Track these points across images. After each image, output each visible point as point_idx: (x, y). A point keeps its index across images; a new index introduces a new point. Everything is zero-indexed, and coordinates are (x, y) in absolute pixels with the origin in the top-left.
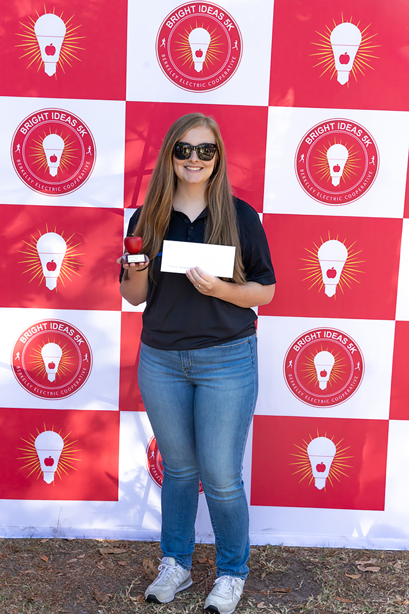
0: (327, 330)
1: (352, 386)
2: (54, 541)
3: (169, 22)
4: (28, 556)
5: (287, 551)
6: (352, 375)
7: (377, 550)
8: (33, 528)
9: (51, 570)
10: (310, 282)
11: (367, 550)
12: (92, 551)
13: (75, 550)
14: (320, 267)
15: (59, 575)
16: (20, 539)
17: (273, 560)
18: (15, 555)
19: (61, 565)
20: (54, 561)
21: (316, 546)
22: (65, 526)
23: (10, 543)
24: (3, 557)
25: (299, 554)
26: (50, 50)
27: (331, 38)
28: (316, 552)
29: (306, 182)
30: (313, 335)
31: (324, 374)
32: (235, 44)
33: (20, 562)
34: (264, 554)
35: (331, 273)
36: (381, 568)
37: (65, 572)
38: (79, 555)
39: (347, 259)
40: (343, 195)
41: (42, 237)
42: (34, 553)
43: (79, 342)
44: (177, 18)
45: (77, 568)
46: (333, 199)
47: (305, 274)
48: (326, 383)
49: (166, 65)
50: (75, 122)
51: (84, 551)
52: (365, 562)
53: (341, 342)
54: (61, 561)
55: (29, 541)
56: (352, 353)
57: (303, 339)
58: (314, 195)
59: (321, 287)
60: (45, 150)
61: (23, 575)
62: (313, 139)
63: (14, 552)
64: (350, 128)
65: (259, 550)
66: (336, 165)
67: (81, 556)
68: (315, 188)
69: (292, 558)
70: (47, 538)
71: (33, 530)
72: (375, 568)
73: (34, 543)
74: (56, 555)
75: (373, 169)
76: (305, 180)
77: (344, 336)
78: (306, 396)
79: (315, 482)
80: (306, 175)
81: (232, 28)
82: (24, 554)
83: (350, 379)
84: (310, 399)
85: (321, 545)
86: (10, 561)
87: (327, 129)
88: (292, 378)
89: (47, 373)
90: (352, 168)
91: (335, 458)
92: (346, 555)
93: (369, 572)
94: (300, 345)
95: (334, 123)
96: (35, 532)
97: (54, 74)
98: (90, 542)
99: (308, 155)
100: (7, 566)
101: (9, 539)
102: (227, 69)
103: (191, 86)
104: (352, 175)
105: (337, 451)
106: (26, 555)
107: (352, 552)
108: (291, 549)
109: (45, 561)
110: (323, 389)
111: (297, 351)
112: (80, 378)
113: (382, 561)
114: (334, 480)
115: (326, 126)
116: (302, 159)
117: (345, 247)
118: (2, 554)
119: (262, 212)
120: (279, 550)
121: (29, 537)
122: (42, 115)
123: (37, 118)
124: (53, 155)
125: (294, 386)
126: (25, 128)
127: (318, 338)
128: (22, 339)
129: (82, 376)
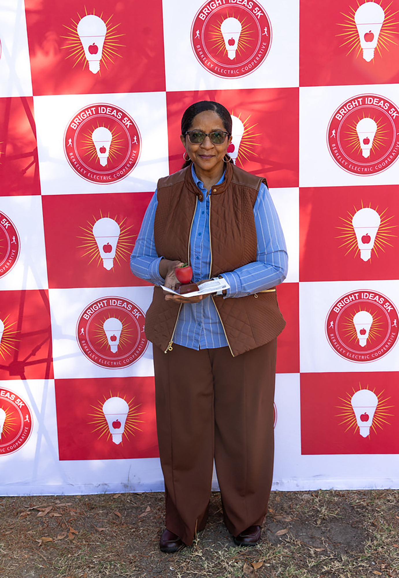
0: (364, 292)
1: (390, 342)
2: (125, 496)
3: (202, 14)
4: (103, 513)
5: (337, 495)
6: (389, 331)
8: (106, 484)
9: (125, 525)
10: (346, 248)
13: (145, 504)
14: (355, 234)
15: (132, 529)
16: (95, 495)
17: (326, 505)
18: (91, 512)
19: (134, 519)
20: (127, 516)
21: (364, 489)
22: (134, 481)
23: (87, 499)
24: (81, 514)
25: (349, 497)
26: (93, 49)
27: (355, 18)
28: (364, 495)
29: (338, 156)
30: (351, 297)
31: (363, 332)
32: (265, 31)
33: (96, 519)
34: (317, 500)
35: (366, 239)
37: (137, 527)
39: (380, 225)
40: (374, 166)
41: (97, 222)
42: (108, 509)
43: (137, 316)
44: (209, 10)
46: (364, 170)
47: (342, 241)
48: (366, 340)
49: (202, 55)
50: (120, 114)
51: (153, 504)
53: (378, 302)
54: (133, 516)
55: (103, 497)
56: (389, 311)
57: (342, 301)
58: (346, 167)
59: (357, 252)
60: (94, 143)
61: (98, 532)
62: (343, 115)
63: (90, 509)
64: (377, 102)
65: (312, 496)
66: (366, 138)
68: (347, 160)
69: (343, 503)
70: (119, 493)
71: (106, 487)
73: (108, 499)
74: (128, 509)
76: (337, 154)
77: (381, 297)
78: (348, 353)
79: (359, 431)
80: (338, 149)
81: (261, 15)
82: (100, 510)
83: (388, 335)
84: (352, 355)
85: (369, 488)
86: (87, 518)
87: (356, 105)
88: (334, 338)
89: (109, 345)
90: (380, 140)
91: (377, 408)
92: (392, 497)
94: (339, 306)
95: (362, 99)
96: (108, 489)
97: (98, 71)
98: (157, 495)
99: (339, 130)
100: (84, 523)
101: (85, 495)
102: (259, 55)
103: (225, 73)
104: (381, 147)
105: (379, 402)
106: (101, 512)
107: (398, 493)
108: (341, 493)
109: (119, 517)
110: (363, 346)
111: (337, 312)
112: (140, 348)
114: (377, 428)
115: (355, 102)
116: (334, 134)
117: (377, 214)
118: (79, 511)
119: (298, 186)
120: (330, 495)
121: (103, 493)
122: (89, 110)
123: (86, 113)
124: (102, 147)
125: (336, 345)
126: (75, 123)
127: (356, 299)
128: (85, 316)
129: (141, 346)
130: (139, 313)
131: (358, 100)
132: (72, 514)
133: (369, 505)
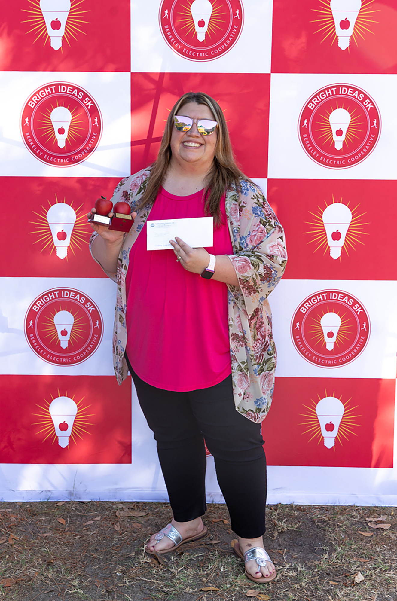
0: (333, 292)
1: (358, 346)
2: (70, 504)
4: (46, 519)
5: (298, 509)
6: (358, 335)
7: (386, 507)
8: (49, 491)
9: (69, 533)
10: (315, 245)
11: (377, 507)
12: (107, 513)
13: (91, 512)
14: (324, 230)
15: (76, 537)
16: (37, 502)
17: (286, 519)
18: (33, 519)
19: (78, 527)
20: (71, 523)
21: (326, 505)
22: (80, 488)
23: (28, 506)
24: (22, 520)
25: (310, 512)
27: (331, 5)
28: (327, 510)
29: (309, 147)
30: (319, 297)
31: (330, 335)
32: (236, 13)
33: (38, 526)
34: (276, 513)
35: (336, 236)
36: (392, 525)
37: (82, 535)
38: (95, 518)
39: (351, 222)
40: (346, 159)
41: (52, 207)
42: (51, 516)
43: (90, 309)
45: (94, 530)
46: (336, 162)
47: (310, 237)
48: (333, 343)
49: (170, 35)
50: (81, 94)
51: (100, 513)
52: (376, 519)
53: (347, 304)
54: (78, 524)
55: (46, 504)
56: (358, 313)
57: (309, 301)
58: (318, 159)
59: (326, 249)
60: (52, 123)
61: (42, 538)
62: (316, 104)
63: (32, 515)
64: (352, 92)
65: (271, 509)
66: (339, 129)
67: (97, 519)
68: (318, 152)
69: (303, 517)
70: (64, 501)
71: (49, 493)
72: (385, 525)
73: (51, 506)
74: (73, 517)
75: (376, 132)
76: (308, 145)
77: (350, 297)
78: (314, 357)
79: (324, 441)
80: (309, 139)
82: (42, 517)
83: (357, 339)
84: (318, 360)
85: (332, 503)
86: (28, 524)
87: (329, 94)
88: (299, 340)
89: (59, 340)
90: (354, 132)
91: (343, 417)
92: (356, 513)
93: (380, 529)
94: (306, 307)
95: (336, 88)
96: (52, 496)
97: (60, 48)
98: (105, 504)
99: (311, 120)
100: (25, 530)
101: (27, 502)
102: (229, 38)
103: (194, 56)
104: (354, 139)
105: (345, 411)
106: (44, 518)
107: (363, 509)
108: (302, 507)
109: (62, 524)
110: (330, 350)
111: (304, 312)
112: (92, 344)
113: (392, 518)
114: (342, 438)
115: (328, 91)
116: (305, 124)
117: (349, 210)
118: (20, 517)
119: (267, 178)
120: (290, 509)
121: (46, 500)
122: (49, 88)
123: (45, 91)
124: (60, 128)
125: (302, 347)
126: (33, 102)
127: (324, 300)
128: (35, 308)
129: (93, 342)
130: (92, 306)
131: (332, 89)
132: (12, 520)
133: (331, 519)
